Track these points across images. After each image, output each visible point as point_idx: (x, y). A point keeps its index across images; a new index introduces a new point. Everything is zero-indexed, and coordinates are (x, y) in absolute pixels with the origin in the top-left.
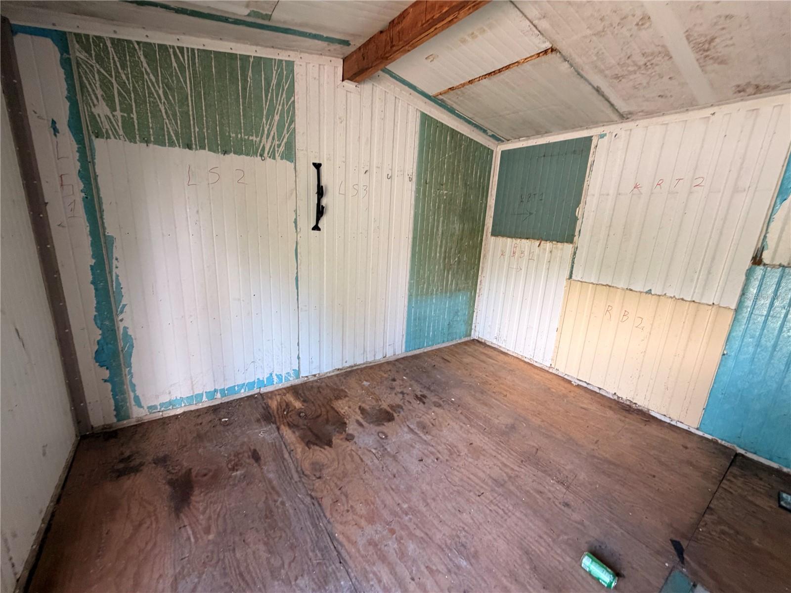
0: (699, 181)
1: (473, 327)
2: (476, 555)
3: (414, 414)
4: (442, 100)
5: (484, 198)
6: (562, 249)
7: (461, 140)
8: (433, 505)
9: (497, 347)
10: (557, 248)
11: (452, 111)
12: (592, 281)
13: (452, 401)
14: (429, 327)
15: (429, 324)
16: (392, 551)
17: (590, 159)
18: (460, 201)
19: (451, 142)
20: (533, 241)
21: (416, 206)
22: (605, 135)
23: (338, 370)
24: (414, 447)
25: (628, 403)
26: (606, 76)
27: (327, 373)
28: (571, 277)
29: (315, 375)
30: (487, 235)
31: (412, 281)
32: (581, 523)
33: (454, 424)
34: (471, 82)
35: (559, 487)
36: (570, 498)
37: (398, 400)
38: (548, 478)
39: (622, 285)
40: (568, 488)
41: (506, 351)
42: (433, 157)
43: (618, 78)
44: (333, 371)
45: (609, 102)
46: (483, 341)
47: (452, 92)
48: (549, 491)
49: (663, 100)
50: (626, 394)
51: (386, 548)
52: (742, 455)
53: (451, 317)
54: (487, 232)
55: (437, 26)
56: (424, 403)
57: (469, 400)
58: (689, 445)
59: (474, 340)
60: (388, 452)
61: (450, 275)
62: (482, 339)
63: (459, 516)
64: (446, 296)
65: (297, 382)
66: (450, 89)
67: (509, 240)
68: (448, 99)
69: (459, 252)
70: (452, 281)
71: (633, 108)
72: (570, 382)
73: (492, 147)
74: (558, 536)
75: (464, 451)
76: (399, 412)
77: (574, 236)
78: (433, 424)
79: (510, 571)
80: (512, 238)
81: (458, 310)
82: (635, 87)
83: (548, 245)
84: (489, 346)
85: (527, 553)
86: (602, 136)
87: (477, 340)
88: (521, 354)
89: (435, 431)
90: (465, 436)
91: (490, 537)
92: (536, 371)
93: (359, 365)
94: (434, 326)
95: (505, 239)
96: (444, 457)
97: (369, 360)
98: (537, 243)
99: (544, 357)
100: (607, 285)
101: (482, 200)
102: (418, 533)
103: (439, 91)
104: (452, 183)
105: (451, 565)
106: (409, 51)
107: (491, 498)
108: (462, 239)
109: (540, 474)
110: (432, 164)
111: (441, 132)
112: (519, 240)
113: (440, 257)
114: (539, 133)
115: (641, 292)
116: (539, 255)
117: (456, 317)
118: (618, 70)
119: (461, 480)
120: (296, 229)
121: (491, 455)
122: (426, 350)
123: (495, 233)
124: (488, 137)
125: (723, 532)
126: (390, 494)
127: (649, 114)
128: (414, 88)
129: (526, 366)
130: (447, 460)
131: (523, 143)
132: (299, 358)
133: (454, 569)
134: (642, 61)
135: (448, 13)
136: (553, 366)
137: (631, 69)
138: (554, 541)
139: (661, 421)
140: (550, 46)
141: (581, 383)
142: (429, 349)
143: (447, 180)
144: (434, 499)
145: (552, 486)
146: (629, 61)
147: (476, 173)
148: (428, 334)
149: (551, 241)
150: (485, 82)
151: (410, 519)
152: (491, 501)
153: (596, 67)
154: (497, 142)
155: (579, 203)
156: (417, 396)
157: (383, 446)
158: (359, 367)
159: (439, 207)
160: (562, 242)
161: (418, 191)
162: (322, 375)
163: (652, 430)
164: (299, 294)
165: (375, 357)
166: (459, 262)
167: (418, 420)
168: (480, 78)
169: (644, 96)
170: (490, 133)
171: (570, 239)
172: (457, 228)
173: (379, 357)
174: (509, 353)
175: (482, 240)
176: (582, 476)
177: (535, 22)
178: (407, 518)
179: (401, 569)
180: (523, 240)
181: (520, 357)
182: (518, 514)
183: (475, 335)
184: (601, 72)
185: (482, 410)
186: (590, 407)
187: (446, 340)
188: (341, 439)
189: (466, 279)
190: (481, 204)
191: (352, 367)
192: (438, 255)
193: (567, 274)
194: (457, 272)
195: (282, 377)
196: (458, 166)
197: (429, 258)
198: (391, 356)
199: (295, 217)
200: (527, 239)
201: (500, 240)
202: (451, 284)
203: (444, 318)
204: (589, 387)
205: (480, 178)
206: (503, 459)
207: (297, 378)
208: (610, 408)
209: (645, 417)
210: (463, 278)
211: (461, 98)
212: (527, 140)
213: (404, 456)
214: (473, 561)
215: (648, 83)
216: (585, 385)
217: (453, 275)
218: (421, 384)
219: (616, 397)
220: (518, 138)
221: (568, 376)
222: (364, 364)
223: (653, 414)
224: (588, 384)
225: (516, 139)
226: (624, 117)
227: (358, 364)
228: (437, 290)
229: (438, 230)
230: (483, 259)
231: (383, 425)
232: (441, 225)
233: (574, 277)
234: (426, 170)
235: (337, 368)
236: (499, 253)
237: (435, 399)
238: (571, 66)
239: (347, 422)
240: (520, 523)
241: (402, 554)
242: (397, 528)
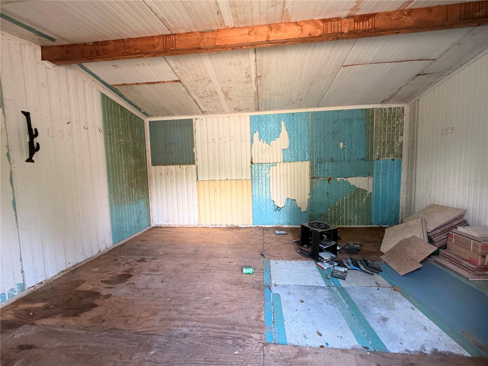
0: (232, 138)
1: (151, 220)
2: (210, 293)
3: (143, 268)
4: (116, 89)
5: (144, 145)
6: (191, 168)
7: (126, 112)
8: (182, 291)
9: (168, 226)
10: (189, 168)
11: (121, 96)
12: (207, 179)
13: (161, 254)
14: (126, 225)
15: (126, 222)
16: (175, 315)
17: (194, 128)
18: (131, 146)
19: (121, 112)
20: (176, 165)
21: (106, 148)
22: (198, 119)
23: (63, 271)
24: (155, 279)
25: (231, 226)
26: (198, 96)
27: (53, 277)
28: (198, 179)
29: (41, 283)
30: (149, 166)
31: (111, 196)
32: (237, 264)
33: (169, 262)
34: (138, 84)
35: (225, 259)
36: (230, 260)
37: (127, 267)
38: (220, 259)
39: (218, 179)
40: (227, 258)
41: (174, 226)
42: (112, 119)
43: (202, 98)
44: (59, 274)
45: (199, 106)
46: (159, 226)
47: (124, 86)
48: (222, 262)
49: (216, 108)
50: (229, 224)
51: (172, 316)
52: (265, 227)
53: (138, 216)
54: (149, 164)
55: (132, 56)
56: (145, 261)
57: (168, 250)
58: (252, 230)
59: (153, 227)
60: (141, 288)
61: (133, 190)
62: (158, 225)
63: (195, 287)
64: (133, 203)
65: (23, 294)
66: (123, 84)
67: (163, 167)
68: (120, 89)
69: (136, 176)
70: (135, 193)
71: (207, 110)
72: (208, 228)
73: (143, 119)
74: (233, 271)
75: (181, 268)
76: (133, 271)
77: (194, 161)
78: (158, 267)
79: (225, 289)
80: (165, 165)
81: (141, 211)
82: (207, 102)
83: (184, 167)
84: (163, 227)
85: (226, 281)
86: (197, 119)
87: (155, 227)
88: (183, 224)
89: (161, 269)
90: (178, 263)
91: (212, 286)
92: (192, 229)
93: (81, 263)
94: (129, 223)
95: (160, 166)
96: (174, 274)
97: (88, 257)
98: (179, 166)
99: (194, 221)
100: (213, 180)
101: (143, 146)
102: (182, 303)
103: (116, 84)
104: (125, 136)
105: (203, 302)
106: (109, 60)
107: (204, 275)
108: (136, 168)
109: (216, 259)
110: (112, 124)
111: (114, 106)
112: (169, 166)
113: (126, 179)
114: (169, 115)
115: (225, 180)
116: (181, 172)
117: (141, 215)
118: (202, 95)
119: (188, 277)
120: (9, 161)
121: (194, 263)
122: (127, 241)
123: (154, 164)
124: (141, 114)
125: (269, 246)
126: (157, 301)
127: (211, 113)
128: (98, 78)
129: (187, 229)
130: (176, 275)
131: (160, 118)
132: (22, 272)
133: (206, 302)
134: (210, 94)
135: (139, 53)
136: (199, 224)
137: (206, 95)
138: (232, 273)
139: (243, 227)
140: (178, 79)
141: (213, 226)
142: (129, 239)
143: (122, 134)
144: (180, 289)
145: (222, 260)
146: (205, 93)
147: (138, 131)
148: (126, 228)
149: (185, 164)
150: (146, 86)
151: (175, 301)
152: (205, 276)
153: (195, 92)
154: (145, 116)
155: (194, 147)
156: (138, 261)
157: (135, 288)
158: (81, 264)
159: (120, 149)
160: (190, 164)
161: (106, 139)
162: (49, 281)
163: (242, 231)
164: (18, 215)
165: (92, 254)
166: (137, 181)
167: (147, 269)
168: (142, 84)
169: (210, 106)
170: (143, 111)
171: (194, 163)
172: (133, 162)
173: (95, 253)
174: (176, 226)
175: (147, 168)
176: (230, 252)
177: (174, 69)
178: (173, 302)
179: (184, 316)
180: (171, 166)
181: (182, 226)
182: (217, 274)
183: (153, 225)
184: (196, 94)
185: (177, 251)
186: (220, 232)
187: (137, 231)
188: (102, 300)
189: (142, 192)
190: (143, 148)
191: (75, 266)
192: (124, 178)
193: (196, 179)
194: (137, 188)
195: (5, 294)
196: (127, 126)
197: (119, 181)
198: (104, 250)
199: (7, 151)
200: (173, 165)
201: (158, 167)
202: (135, 195)
203: (134, 217)
204: (216, 226)
205: (140, 135)
206: (200, 262)
207: (22, 291)
208: (227, 230)
209: (238, 228)
210: (141, 191)
211: (130, 90)
212: (162, 117)
213: (152, 285)
214: (210, 295)
215: (211, 101)
216: (214, 226)
217: (135, 190)
218: (137, 255)
219: (227, 226)
220: (158, 116)
221: (207, 225)
222: (84, 261)
223: (239, 226)
224: (216, 225)
225: (156, 116)
226: (203, 113)
227: (79, 262)
228: (127, 200)
229: (122, 162)
230: (150, 179)
231: (127, 280)
232: (123, 159)
233: (199, 179)
234: (109, 127)
235: (62, 270)
236: (159, 175)
237: (151, 257)
238: (186, 89)
239: (98, 291)
240: (219, 276)
241: (181, 313)
242: (171, 308)
